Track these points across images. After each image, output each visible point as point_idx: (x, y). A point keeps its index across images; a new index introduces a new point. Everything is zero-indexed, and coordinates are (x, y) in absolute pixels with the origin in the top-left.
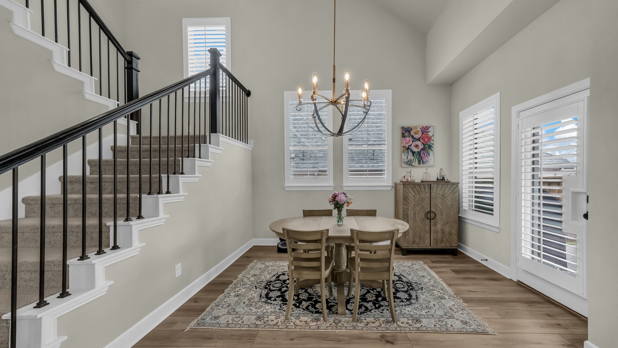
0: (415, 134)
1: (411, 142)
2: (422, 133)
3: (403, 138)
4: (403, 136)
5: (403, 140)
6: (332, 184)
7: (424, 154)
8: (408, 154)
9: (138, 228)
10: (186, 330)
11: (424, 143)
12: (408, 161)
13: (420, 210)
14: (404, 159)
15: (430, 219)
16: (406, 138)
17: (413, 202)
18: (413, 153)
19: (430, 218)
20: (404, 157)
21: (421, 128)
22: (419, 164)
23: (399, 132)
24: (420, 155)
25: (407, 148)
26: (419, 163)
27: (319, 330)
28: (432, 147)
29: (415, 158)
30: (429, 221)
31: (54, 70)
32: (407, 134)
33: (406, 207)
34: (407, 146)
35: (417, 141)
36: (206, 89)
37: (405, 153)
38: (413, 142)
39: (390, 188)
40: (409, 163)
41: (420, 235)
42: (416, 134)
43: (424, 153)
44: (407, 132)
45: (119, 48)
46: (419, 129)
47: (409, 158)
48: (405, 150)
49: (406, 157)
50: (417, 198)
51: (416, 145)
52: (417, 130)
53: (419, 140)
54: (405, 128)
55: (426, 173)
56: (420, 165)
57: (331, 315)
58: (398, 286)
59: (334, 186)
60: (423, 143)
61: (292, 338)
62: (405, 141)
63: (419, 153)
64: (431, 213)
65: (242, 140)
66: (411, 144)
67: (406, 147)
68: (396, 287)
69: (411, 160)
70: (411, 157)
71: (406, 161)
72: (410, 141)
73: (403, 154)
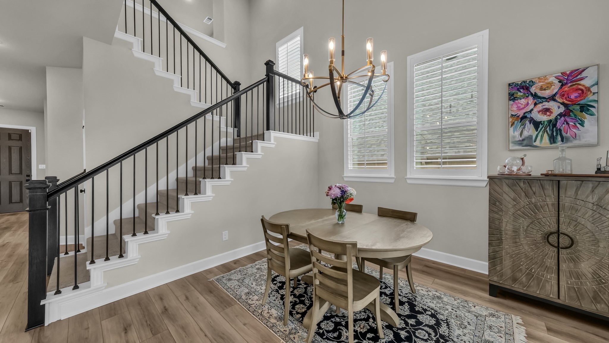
0: (542, 89)
1: (531, 106)
2: (562, 85)
3: (511, 102)
4: (512, 97)
5: (512, 105)
6: (393, 176)
7: (568, 124)
8: (524, 128)
9: (190, 201)
10: (209, 280)
11: (566, 102)
12: (523, 140)
13: (530, 226)
14: (514, 137)
15: (558, 247)
16: (519, 101)
17: (512, 210)
18: (537, 124)
19: (556, 245)
20: (515, 134)
21: (557, 77)
22: (551, 143)
23: (503, 94)
24: (555, 125)
25: (520, 117)
26: (553, 140)
27: (270, 330)
28: (594, 107)
29: (541, 133)
30: (556, 250)
31: (191, 105)
32: (522, 94)
33: (497, 216)
34: (521, 113)
35: (546, 101)
36: (285, 96)
37: (516, 127)
38: (535, 104)
39: (484, 184)
40: (525, 142)
41: (531, 270)
42: (545, 90)
43: (565, 121)
44: (522, 90)
45: (228, 81)
46: (552, 79)
47: (526, 133)
48: (516, 122)
49: (517, 134)
50: (522, 204)
51: (544, 109)
52: (546, 81)
53: (552, 98)
54: (517, 84)
55: (562, 159)
56: (553, 145)
57: (296, 323)
58: (420, 333)
59: (395, 177)
60: (563, 104)
61: (246, 322)
62: (515, 106)
63: (553, 124)
64: (561, 235)
65: (309, 134)
66: (532, 110)
67: (518, 115)
68: (414, 333)
69: (530, 137)
70: (529, 130)
71: (519, 140)
72: (528, 104)
73: (511, 129)
